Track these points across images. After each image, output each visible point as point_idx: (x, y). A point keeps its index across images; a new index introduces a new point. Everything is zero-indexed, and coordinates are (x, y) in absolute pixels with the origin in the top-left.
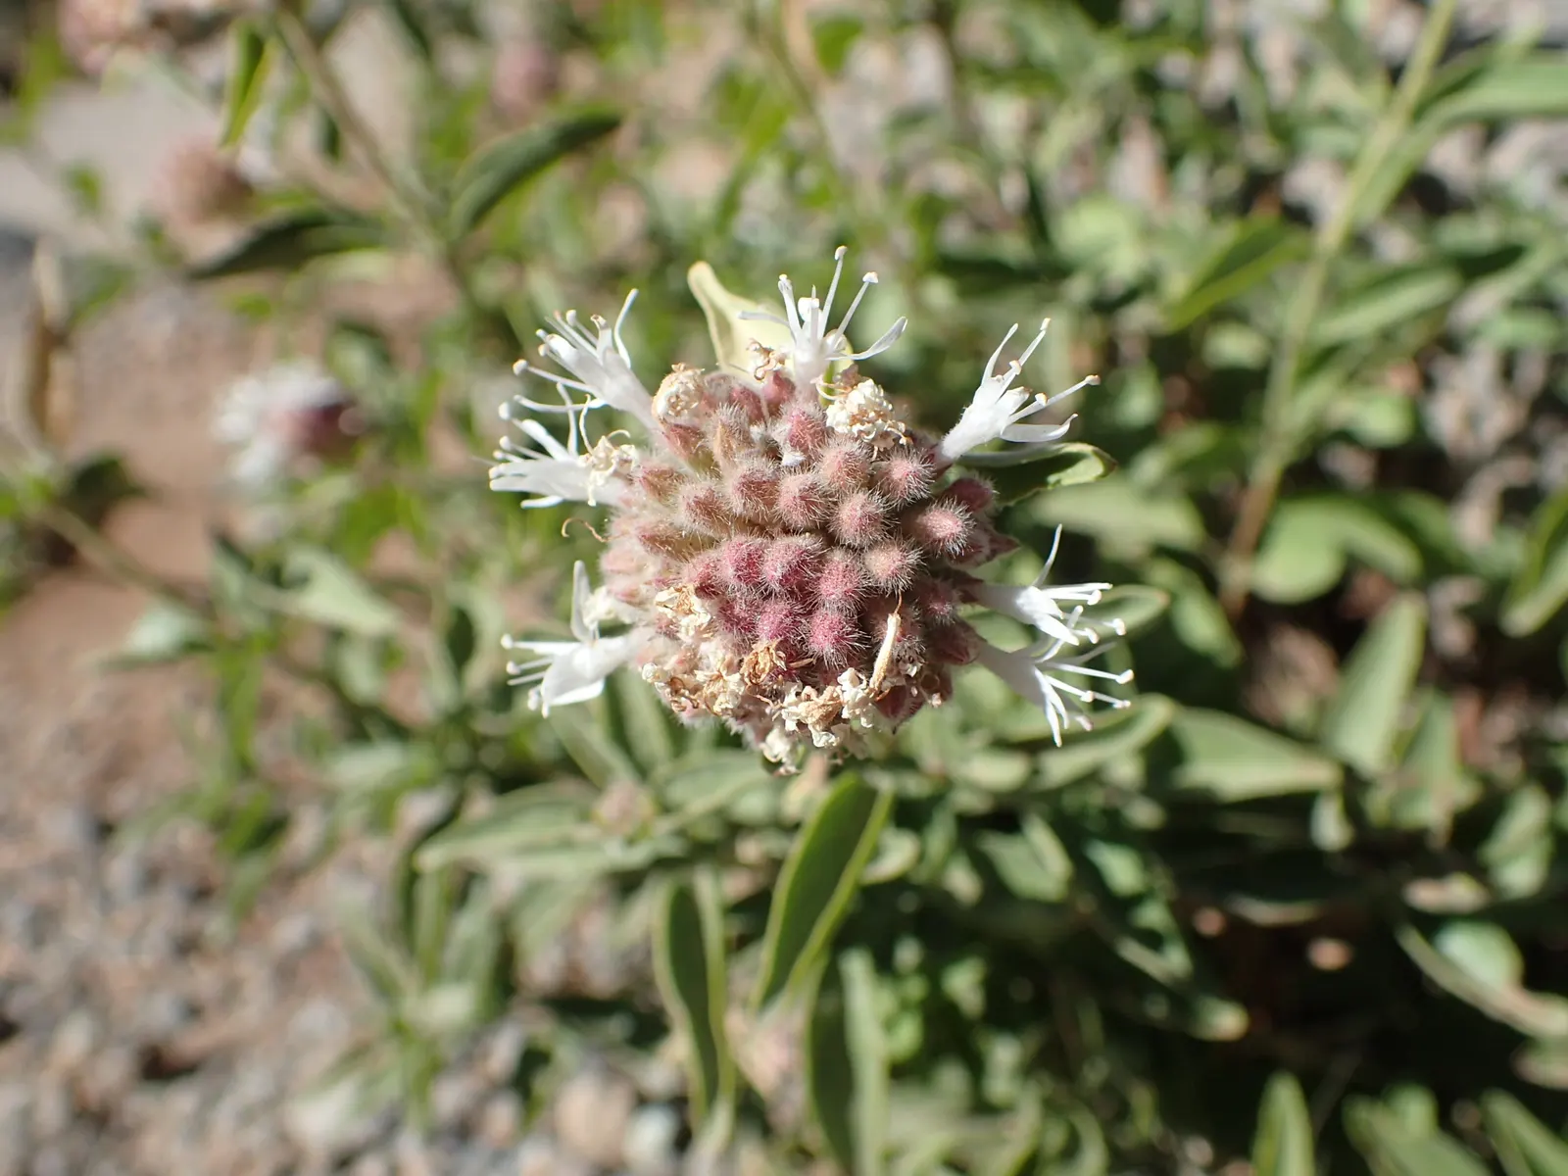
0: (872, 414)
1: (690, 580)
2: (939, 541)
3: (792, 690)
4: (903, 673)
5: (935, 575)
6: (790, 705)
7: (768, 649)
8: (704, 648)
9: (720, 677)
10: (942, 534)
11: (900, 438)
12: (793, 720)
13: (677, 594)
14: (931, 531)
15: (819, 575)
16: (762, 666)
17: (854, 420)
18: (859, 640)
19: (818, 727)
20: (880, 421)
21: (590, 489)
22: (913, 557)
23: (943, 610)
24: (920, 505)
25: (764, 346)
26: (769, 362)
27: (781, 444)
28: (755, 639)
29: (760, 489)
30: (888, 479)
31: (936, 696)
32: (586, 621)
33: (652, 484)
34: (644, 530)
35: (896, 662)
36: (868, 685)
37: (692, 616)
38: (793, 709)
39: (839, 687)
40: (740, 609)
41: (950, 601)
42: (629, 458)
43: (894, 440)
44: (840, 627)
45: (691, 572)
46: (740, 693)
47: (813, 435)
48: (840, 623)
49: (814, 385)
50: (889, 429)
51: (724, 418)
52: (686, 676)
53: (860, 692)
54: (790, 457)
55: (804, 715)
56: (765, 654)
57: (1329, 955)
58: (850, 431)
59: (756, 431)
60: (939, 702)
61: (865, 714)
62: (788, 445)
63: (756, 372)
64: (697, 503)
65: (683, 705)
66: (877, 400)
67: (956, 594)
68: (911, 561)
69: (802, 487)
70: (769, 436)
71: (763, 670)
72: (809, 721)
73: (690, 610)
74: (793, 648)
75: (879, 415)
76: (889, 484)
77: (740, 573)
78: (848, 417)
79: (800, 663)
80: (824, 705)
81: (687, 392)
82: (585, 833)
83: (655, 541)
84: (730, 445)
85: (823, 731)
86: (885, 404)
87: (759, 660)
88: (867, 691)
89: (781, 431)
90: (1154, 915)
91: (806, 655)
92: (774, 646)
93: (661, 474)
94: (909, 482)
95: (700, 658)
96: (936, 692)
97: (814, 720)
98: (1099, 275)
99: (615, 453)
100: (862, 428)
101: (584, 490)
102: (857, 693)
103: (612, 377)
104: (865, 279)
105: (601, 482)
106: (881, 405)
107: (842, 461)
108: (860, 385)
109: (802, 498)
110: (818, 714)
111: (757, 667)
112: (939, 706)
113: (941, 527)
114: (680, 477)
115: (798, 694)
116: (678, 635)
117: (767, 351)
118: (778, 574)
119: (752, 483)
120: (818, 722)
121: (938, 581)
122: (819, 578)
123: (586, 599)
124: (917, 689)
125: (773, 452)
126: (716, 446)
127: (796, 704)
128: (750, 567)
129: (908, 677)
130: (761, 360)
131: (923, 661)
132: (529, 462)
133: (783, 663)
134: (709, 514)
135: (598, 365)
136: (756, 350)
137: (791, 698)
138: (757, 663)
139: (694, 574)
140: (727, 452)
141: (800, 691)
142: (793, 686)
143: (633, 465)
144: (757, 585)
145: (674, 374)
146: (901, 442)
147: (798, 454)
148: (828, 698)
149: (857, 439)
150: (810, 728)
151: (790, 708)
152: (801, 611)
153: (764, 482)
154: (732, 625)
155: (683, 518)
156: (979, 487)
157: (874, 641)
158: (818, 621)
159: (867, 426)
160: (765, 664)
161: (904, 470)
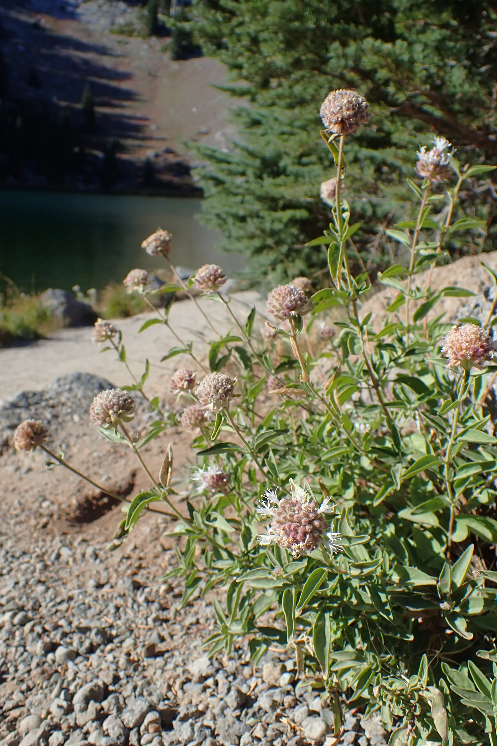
4: (309, 543)
5: (315, 530)
8: (283, 537)
9: (285, 541)
13: (280, 530)
14: (315, 524)
15: (299, 529)
17: (305, 508)
18: (303, 538)
21: (270, 514)
23: (316, 534)
24: (313, 520)
28: (290, 537)
29: (292, 516)
32: (269, 533)
33: (278, 514)
34: (277, 520)
35: (308, 541)
36: (304, 544)
39: (300, 544)
40: (288, 532)
45: (282, 527)
46: (287, 544)
47: (300, 509)
48: (301, 535)
49: (301, 502)
50: (310, 509)
51: (289, 506)
52: (281, 541)
54: (297, 512)
55: (295, 547)
56: (291, 539)
59: (293, 508)
61: (303, 548)
62: (296, 510)
63: (294, 500)
64: (284, 517)
65: (280, 545)
67: (318, 532)
68: (311, 528)
69: (298, 516)
71: (291, 541)
73: (282, 532)
74: (294, 538)
76: (309, 517)
80: (298, 546)
81: (284, 502)
82: (270, 576)
83: (278, 522)
84: (289, 509)
85: (298, 550)
89: (296, 508)
91: (296, 539)
93: (280, 513)
94: (312, 517)
95: (283, 539)
99: (274, 509)
102: (302, 545)
103: (274, 499)
105: (272, 513)
106: (309, 506)
107: (303, 513)
108: (307, 503)
109: (297, 518)
114: (282, 513)
116: (280, 535)
117: (295, 497)
118: (294, 528)
120: (297, 548)
123: (269, 530)
124: (312, 546)
125: (294, 511)
126: (287, 509)
128: (289, 527)
131: (312, 541)
133: (293, 540)
134: (285, 519)
135: (273, 497)
137: (294, 545)
140: (288, 511)
142: (294, 543)
143: (276, 511)
144: (290, 529)
145: (283, 499)
146: (311, 511)
149: (305, 510)
152: (296, 533)
154: (287, 534)
155: (282, 519)
156: (322, 518)
157: (306, 538)
158: (298, 535)
161: (311, 515)
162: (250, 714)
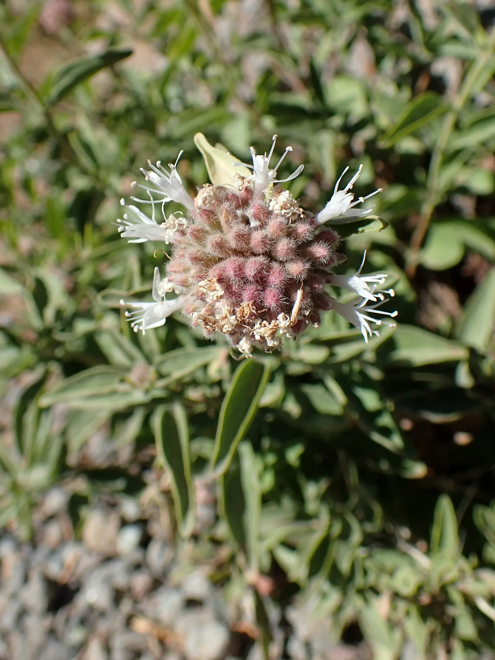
0: (289, 205)
1: (214, 276)
2: (318, 258)
3: (258, 322)
4: (302, 314)
5: (316, 272)
6: (257, 329)
7: (248, 305)
8: (217, 305)
9: (226, 317)
10: (319, 255)
11: (301, 215)
12: (259, 335)
13: (208, 282)
14: (314, 254)
15: (269, 274)
16: (246, 312)
17: (282, 208)
18: (285, 301)
19: (269, 338)
20: (292, 208)
21: (167, 237)
22: (308, 266)
23: (320, 287)
24: (309, 243)
25: (241, 176)
26: (244, 183)
27: (250, 218)
28: (242, 301)
29: (244, 237)
30: (296, 233)
31: (316, 324)
32: (160, 293)
33: (195, 235)
34: (192, 254)
35: (300, 309)
36: (290, 319)
37: (215, 292)
38: (259, 330)
39: (278, 321)
40: (235, 288)
41: (322, 283)
42: (183, 223)
43: (298, 216)
44: (278, 295)
45: (213, 273)
46: (235, 324)
47: (264, 214)
48: (277, 293)
49: (264, 193)
50: (296, 211)
51: (226, 207)
52: (210, 317)
53: (287, 323)
54: (254, 223)
55: (263, 333)
56: (247, 307)
57: (462, 439)
58: (281, 213)
59: (239, 212)
60: (317, 326)
61: (288, 332)
62: (253, 218)
63: (239, 188)
64: (217, 243)
65: (209, 329)
66: (291, 199)
67: (324, 280)
68: (307, 267)
69: (261, 237)
70: (245, 215)
71: (247, 314)
72: (266, 335)
73: (215, 289)
74: (258, 305)
75: (291, 205)
76: (297, 235)
77: (236, 273)
78: (280, 207)
79: (261, 311)
80: (272, 329)
81: (210, 196)
82: (122, 387)
83: (196, 259)
84: (228, 218)
85: (272, 339)
86: (294, 200)
87: (245, 310)
88: (290, 322)
89: (250, 212)
90: (386, 420)
91: (262, 308)
92: (251, 304)
93: (199, 231)
94: (305, 234)
95: (215, 309)
96: (316, 322)
97: (268, 335)
98: (347, 115)
99: (177, 221)
100: (286, 211)
101: (164, 237)
102: (286, 323)
103: (176, 189)
104: (286, 149)
105: (171, 234)
106: (292, 200)
107: (278, 225)
108: (283, 192)
109: (262, 241)
110: (269, 332)
111: (244, 313)
112: (317, 328)
113: (318, 252)
114: (207, 232)
115: (260, 324)
116: (206, 299)
117: (243, 178)
118: (253, 274)
119: (240, 235)
120: (269, 336)
121: (316, 275)
122: (269, 275)
123: (159, 283)
124: (308, 320)
125: (247, 221)
126: (222, 219)
127: (260, 328)
128: (240, 269)
129: (305, 316)
130: (240, 182)
131: (311, 309)
132: (136, 225)
133: (255, 311)
134: (221, 248)
135: (170, 184)
136: (238, 178)
137: (257, 326)
138: (244, 311)
139: (215, 274)
140: (227, 221)
141: (261, 323)
142: (258, 321)
143: (185, 226)
144: (242, 278)
145: (204, 189)
146: (301, 217)
147: (258, 222)
148: (273, 326)
149: (283, 216)
150: (266, 338)
151: (257, 330)
152: (261, 289)
153: (245, 235)
154: (232, 295)
155: (209, 249)
156: (332, 234)
157: (291, 301)
158: (268, 293)
159: (288, 210)
160: (247, 312)
161: (303, 229)
162: (75, 620)
